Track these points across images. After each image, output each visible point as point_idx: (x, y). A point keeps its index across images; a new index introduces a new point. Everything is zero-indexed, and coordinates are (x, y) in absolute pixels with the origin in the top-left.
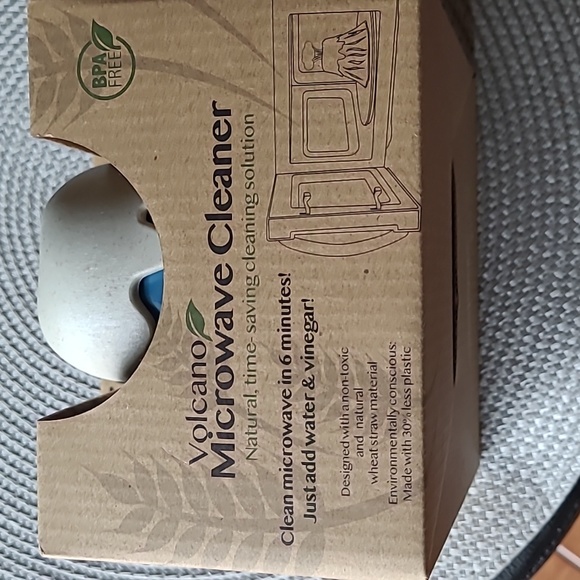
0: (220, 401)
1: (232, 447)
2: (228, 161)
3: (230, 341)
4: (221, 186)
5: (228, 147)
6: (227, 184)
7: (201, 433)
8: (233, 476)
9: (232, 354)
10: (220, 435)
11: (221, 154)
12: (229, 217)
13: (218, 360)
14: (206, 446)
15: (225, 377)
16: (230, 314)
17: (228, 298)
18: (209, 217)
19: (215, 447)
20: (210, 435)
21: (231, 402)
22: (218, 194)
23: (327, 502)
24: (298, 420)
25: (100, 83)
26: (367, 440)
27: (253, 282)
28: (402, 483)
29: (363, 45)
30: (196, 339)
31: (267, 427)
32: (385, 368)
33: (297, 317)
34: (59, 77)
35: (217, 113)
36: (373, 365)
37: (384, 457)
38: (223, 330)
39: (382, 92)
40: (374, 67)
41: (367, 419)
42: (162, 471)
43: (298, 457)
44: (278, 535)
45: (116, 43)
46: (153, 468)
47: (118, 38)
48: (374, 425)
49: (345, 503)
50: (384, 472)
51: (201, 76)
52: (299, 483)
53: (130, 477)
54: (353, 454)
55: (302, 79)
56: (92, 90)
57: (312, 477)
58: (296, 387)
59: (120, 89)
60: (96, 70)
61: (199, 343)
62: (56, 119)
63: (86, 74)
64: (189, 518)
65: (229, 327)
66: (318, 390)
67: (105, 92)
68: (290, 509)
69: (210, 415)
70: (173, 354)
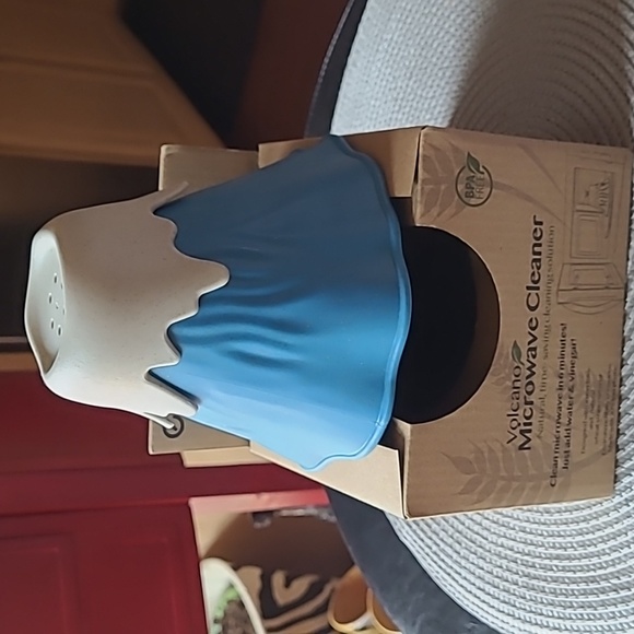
0: (527, 403)
1: (530, 431)
2: (539, 253)
3: (534, 365)
4: (535, 269)
5: (540, 245)
6: (539, 268)
7: (515, 424)
8: (529, 448)
9: (534, 373)
10: (525, 424)
11: (536, 249)
12: (538, 288)
13: (527, 378)
14: (517, 432)
15: (530, 388)
16: (535, 349)
17: (535, 339)
18: (528, 288)
19: (522, 432)
20: (519, 424)
21: (532, 403)
22: (533, 274)
23: (574, 459)
24: (565, 411)
25: (470, 195)
26: (595, 420)
27: (548, 329)
28: (608, 443)
29: (607, 192)
30: (516, 365)
31: (549, 417)
32: (605, 378)
33: (568, 349)
34: (443, 187)
35: (536, 223)
36: (601, 376)
37: (602, 428)
38: (531, 359)
39: (614, 220)
40: (611, 206)
41: (596, 408)
42: (491, 450)
43: (563, 433)
44: (548, 481)
45: (481, 169)
46: (485, 450)
47: (484, 167)
48: (599, 411)
49: (583, 457)
50: (601, 437)
51: (529, 199)
52: (563, 448)
53: (472, 457)
54: (588, 428)
55: (579, 207)
56: (465, 199)
57: (568, 444)
58: (565, 392)
59: (482, 201)
60: (468, 186)
61: (518, 367)
62: (438, 215)
63: (461, 187)
64: (503, 478)
65: (534, 357)
66: (575, 392)
67: (473, 201)
68: (556, 465)
69: (520, 412)
70: (502, 375)
